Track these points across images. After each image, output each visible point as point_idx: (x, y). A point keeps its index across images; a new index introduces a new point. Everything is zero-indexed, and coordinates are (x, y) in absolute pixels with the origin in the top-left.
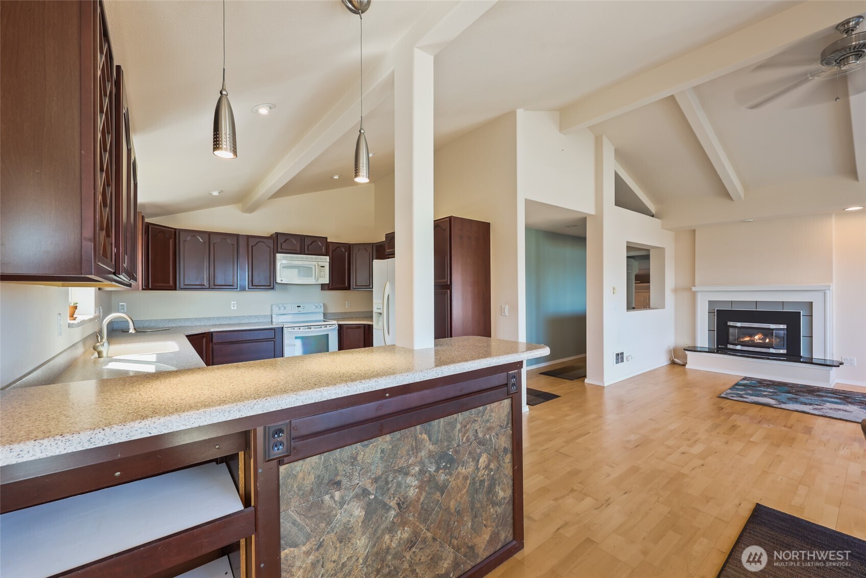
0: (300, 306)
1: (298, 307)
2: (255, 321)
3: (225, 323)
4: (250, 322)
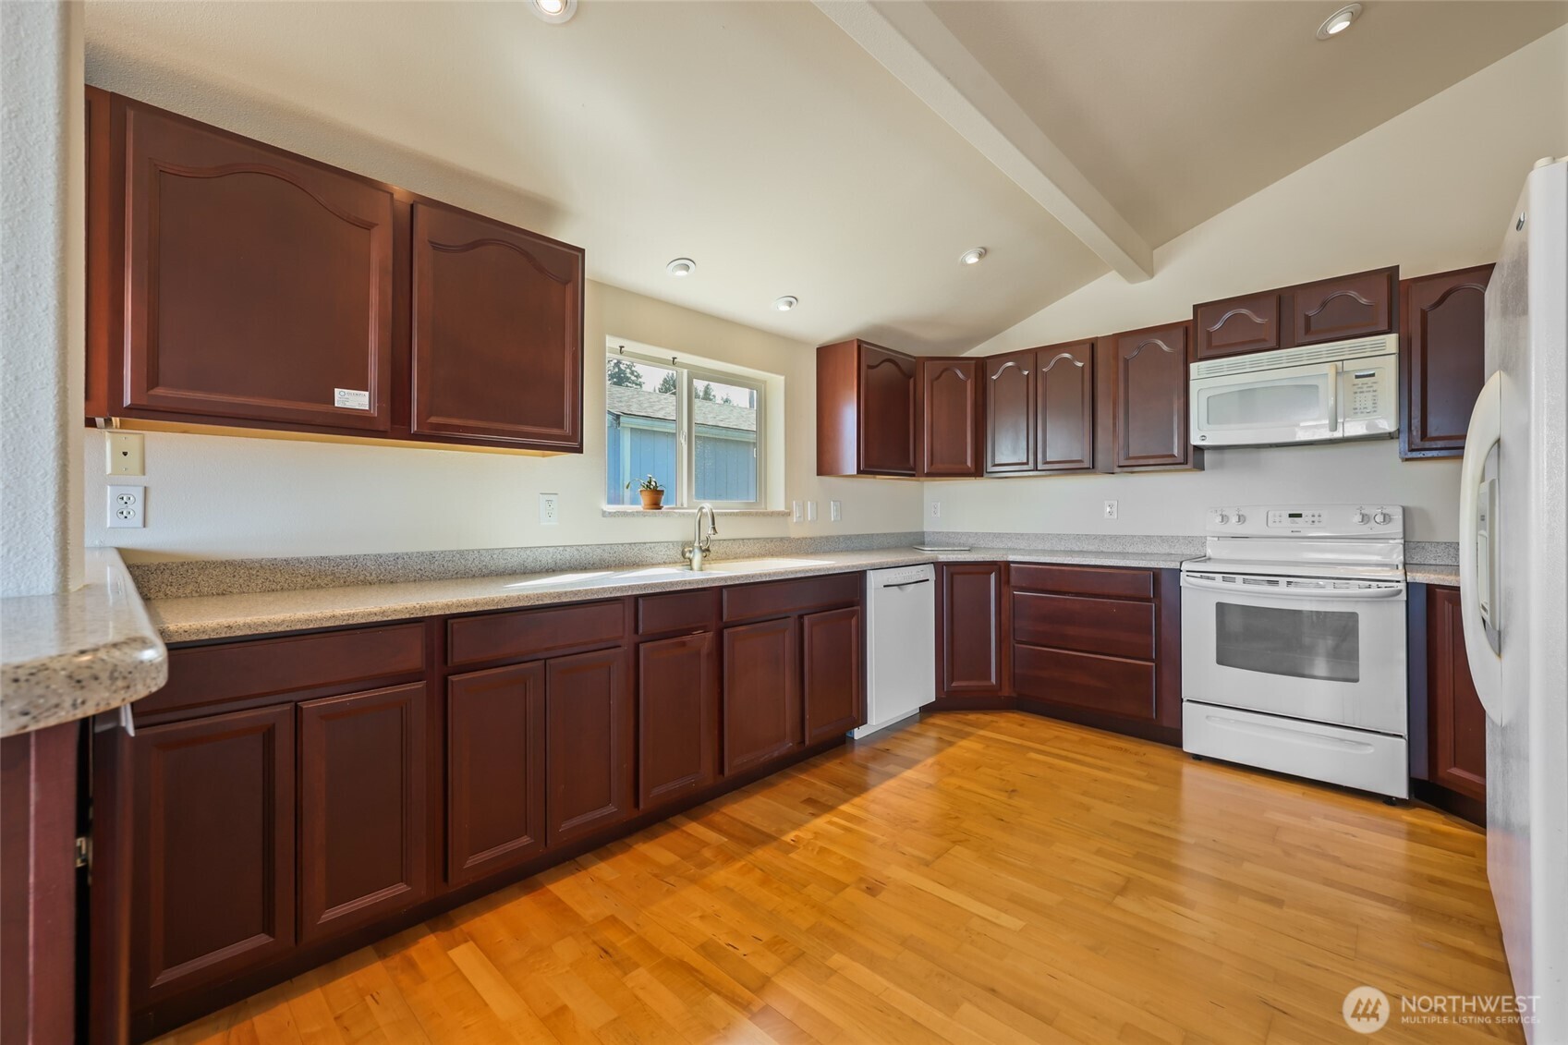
0: (1299, 516)
1: (1291, 516)
2: (1163, 551)
3: (1091, 548)
4: (1148, 550)
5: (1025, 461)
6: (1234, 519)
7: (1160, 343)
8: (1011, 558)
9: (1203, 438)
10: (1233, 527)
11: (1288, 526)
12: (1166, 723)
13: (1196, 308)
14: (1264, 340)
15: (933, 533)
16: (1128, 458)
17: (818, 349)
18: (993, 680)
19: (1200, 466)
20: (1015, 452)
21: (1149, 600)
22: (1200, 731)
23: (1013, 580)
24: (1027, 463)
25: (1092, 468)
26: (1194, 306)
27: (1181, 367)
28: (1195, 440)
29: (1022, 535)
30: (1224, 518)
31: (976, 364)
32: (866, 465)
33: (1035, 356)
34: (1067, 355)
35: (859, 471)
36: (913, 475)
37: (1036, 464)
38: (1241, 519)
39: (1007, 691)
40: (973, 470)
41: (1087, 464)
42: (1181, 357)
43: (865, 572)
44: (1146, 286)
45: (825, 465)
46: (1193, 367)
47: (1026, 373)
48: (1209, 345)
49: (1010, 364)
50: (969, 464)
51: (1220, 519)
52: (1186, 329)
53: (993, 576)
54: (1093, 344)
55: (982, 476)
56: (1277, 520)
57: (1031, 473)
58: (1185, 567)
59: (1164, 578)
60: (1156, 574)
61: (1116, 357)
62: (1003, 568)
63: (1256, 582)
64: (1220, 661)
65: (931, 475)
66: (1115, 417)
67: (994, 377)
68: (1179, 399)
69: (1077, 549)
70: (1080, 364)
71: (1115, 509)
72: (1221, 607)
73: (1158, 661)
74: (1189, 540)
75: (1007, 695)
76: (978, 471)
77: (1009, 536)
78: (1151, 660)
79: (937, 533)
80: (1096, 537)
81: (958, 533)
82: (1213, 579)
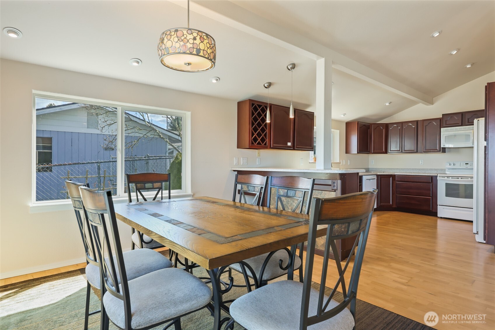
5: (399, 150)
6: (452, 165)
7: (434, 123)
8: (396, 174)
9: (444, 146)
10: (452, 166)
11: (465, 166)
12: (434, 211)
13: (443, 115)
14: (458, 124)
15: (372, 168)
16: (426, 150)
17: (346, 123)
18: (391, 203)
19: (445, 152)
20: (396, 147)
21: (430, 183)
22: (442, 212)
23: (396, 179)
24: (400, 151)
25: (417, 152)
26: (442, 114)
27: (439, 129)
28: (442, 146)
29: (397, 169)
30: (450, 164)
31: (386, 125)
32: (359, 151)
33: (402, 123)
34: (410, 124)
35: (358, 153)
36: (369, 153)
37: (402, 151)
38: (454, 164)
39: (394, 206)
40: (385, 152)
41: (415, 151)
42: (439, 126)
43: (362, 176)
44: (431, 106)
45: (347, 151)
46: (442, 129)
47: (399, 128)
48: (446, 124)
49: (395, 125)
50: (384, 150)
51: (449, 164)
52: (440, 119)
53: (391, 178)
54: (417, 122)
55: (387, 153)
56: (463, 165)
57: (401, 153)
58: (438, 175)
59: (434, 178)
60: (432, 177)
61: (423, 125)
62: (393, 176)
63: (454, 178)
64: (446, 196)
65: (374, 153)
66: (422, 140)
67: (391, 129)
68: (438, 136)
69: (412, 172)
70: (414, 127)
71: (423, 162)
72: (446, 184)
73: (432, 197)
74: (442, 170)
75: (394, 207)
76: (386, 152)
77: (394, 169)
78: (431, 197)
79: (373, 168)
80: (418, 169)
81: (379, 168)
82: (445, 178)
